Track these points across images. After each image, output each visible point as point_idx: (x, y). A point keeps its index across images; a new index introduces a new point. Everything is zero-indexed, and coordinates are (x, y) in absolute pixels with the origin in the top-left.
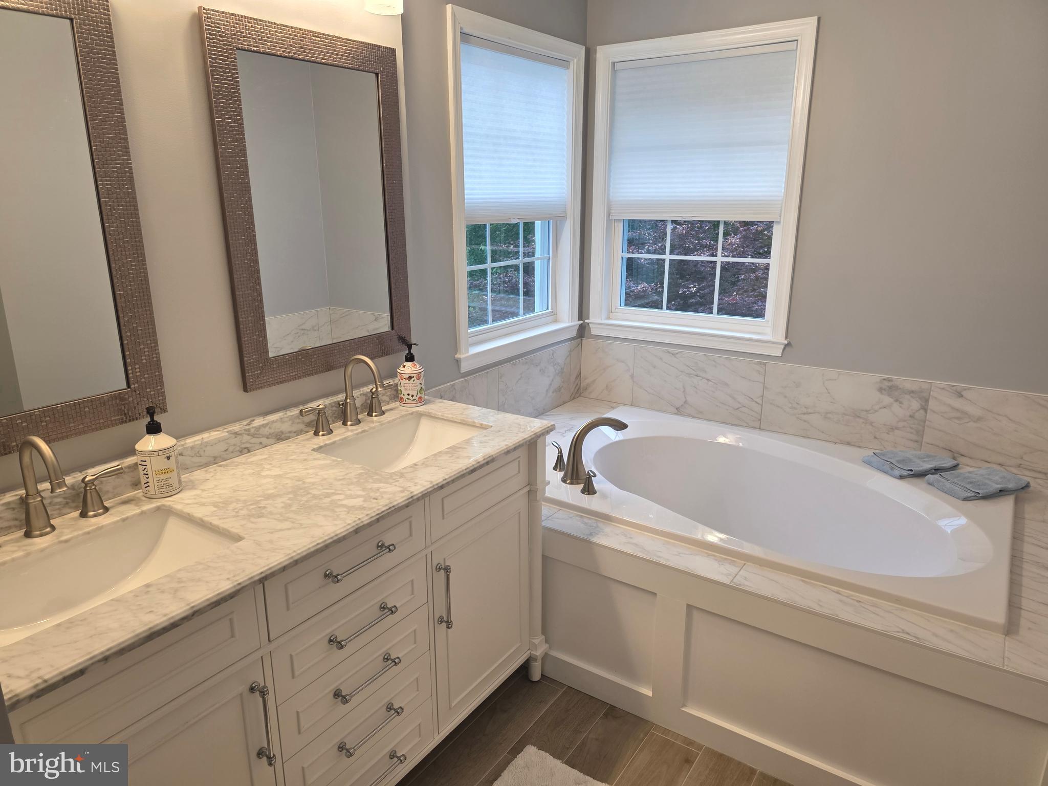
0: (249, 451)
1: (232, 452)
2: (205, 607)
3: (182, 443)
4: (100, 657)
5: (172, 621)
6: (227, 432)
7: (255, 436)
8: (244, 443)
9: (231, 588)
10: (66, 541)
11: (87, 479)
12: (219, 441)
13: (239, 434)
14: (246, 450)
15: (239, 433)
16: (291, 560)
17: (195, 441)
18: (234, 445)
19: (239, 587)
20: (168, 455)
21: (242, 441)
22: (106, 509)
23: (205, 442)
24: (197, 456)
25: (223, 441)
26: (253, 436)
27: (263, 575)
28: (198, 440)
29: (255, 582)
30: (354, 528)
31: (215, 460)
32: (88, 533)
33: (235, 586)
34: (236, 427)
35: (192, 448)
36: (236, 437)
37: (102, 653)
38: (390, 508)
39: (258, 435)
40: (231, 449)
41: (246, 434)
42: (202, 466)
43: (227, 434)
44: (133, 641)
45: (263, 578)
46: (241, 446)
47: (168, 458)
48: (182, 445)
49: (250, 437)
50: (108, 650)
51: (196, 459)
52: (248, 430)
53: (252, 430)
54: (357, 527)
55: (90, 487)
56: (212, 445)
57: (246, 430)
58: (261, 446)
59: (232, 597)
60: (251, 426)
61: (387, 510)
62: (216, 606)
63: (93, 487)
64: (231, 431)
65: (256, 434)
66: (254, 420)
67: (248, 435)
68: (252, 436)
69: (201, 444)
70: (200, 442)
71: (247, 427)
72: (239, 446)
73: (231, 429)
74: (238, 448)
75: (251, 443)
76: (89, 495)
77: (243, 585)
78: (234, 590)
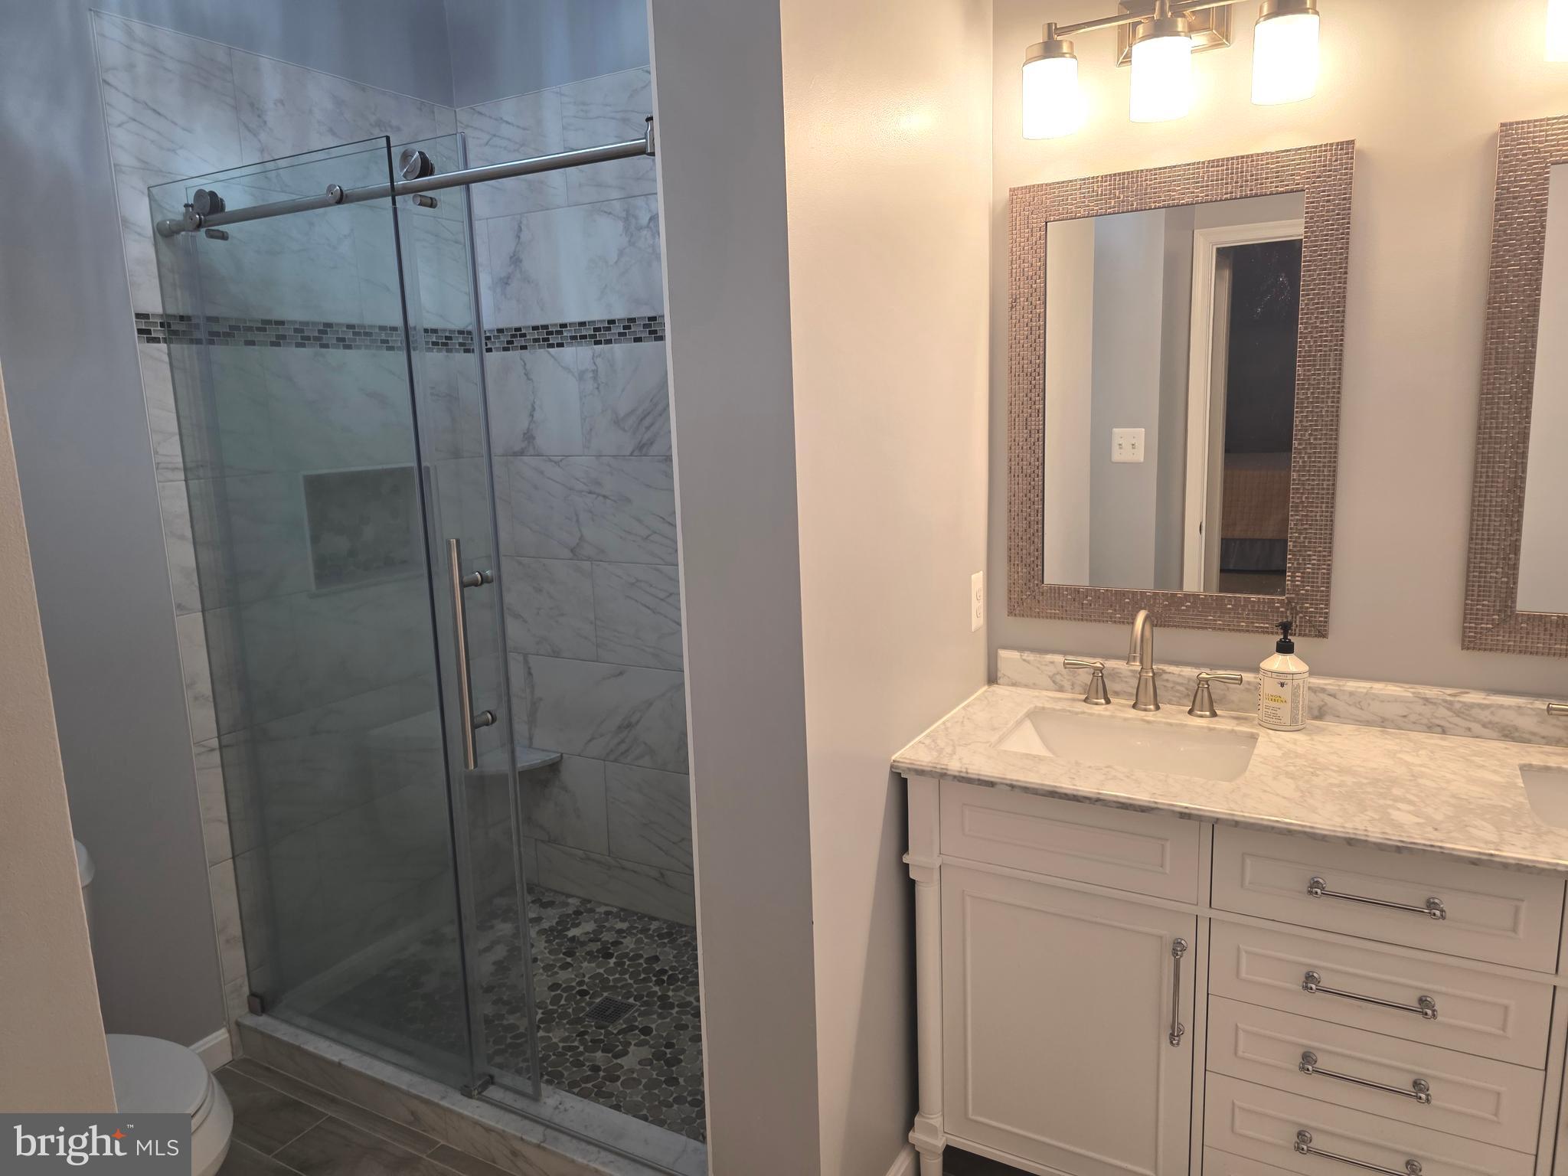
0: (1444, 732)
1: (1414, 723)
2: (1110, 801)
3: (1341, 683)
4: (1009, 782)
5: (1075, 793)
6: (1413, 693)
7: (1461, 715)
8: (1437, 718)
9: (1146, 801)
10: (1148, 722)
11: (1200, 676)
12: (1396, 700)
13: (1432, 703)
14: (1439, 729)
15: (1434, 701)
16: (1230, 817)
17: (1360, 687)
18: (1420, 714)
19: (1153, 805)
20: (1282, 681)
21: (1435, 714)
22: (1214, 714)
23: (1373, 694)
24: (1356, 707)
25: (1402, 702)
26: (1458, 714)
27: (1187, 811)
28: (1364, 688)
29: (1173, 812)
30: (1347, 836)
31: (1383, 722)
32: (1171, 725)
33: (1149, 802)
34: (1431, 692)
35: (1351, 694)
36: (1425, 705)
37: (1011, 780)
38: (1432, 846)
39: (1467, 715)
40: (1413, 717)
41: (1443, 706)
42: (1360, 721)
43: (1411, 695)
44: (1037, 787)
45: (1185, 814)
46: (1431, 720)
47: (1282, 685)
48: (1339, 686)
49: (1450, 714)
50: (1017, 781)
51: (1353, 710)
52: (1451, 703)
53: (1457, 706)
54: (1352, 836)
55: (1203, 685)
56: (1382, 701)
57: (1445, 701)
58: (1469, 733)
59: (1143, 811)
60: (1457, 699)
61: (1424, 845)
62: (1122, 808)
63: (1206, 686)
64: (1419, 693)
65: (1463, 713)
66: (1467, 693)
67: (1449, 709)
68: (1455, 713)
69: (1366, 694)
70: (1365, 691)
71: (1449, 698)
72: (1428, 719)
73: (1421, 691)
74: (1425, 721)
75: (1450, 723)
76: (1200, 692)
77: (1159, 806)
78: (1146, 804)
